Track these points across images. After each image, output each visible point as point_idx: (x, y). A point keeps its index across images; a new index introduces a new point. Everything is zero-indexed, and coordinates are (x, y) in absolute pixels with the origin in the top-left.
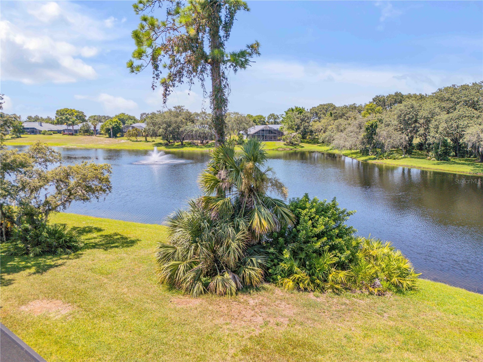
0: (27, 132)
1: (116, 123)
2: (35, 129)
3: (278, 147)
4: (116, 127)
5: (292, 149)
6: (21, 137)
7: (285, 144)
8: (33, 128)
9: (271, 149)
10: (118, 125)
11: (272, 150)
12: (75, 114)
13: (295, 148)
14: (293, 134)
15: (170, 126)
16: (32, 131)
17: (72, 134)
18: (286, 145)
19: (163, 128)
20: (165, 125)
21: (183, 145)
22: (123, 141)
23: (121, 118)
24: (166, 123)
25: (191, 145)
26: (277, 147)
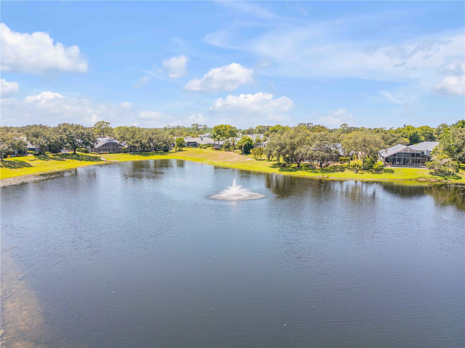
0: (190, 145)
1: (248, 141)
2: (197, 143)
3: (420, 176)
4: (247, 145)
5: (439, 181)
6: (182, 151)
7: (431, 173)
8: (195, 142)
9: (407, 178)
10: (250, 143)
11: (408, 180)
12: (229, 129)
13: (446, 179)
14: (443, 160)
15: (283, 148)
16: (194, 144)
17: (217, 149)
18: (433, 174)
19: (277, 150)
20: (279, 147)
21: (299, 168)
22: (249, 159)
23: (275, 130)
24: (280, 144)
25: (309, 167)
26: (416, 177)
